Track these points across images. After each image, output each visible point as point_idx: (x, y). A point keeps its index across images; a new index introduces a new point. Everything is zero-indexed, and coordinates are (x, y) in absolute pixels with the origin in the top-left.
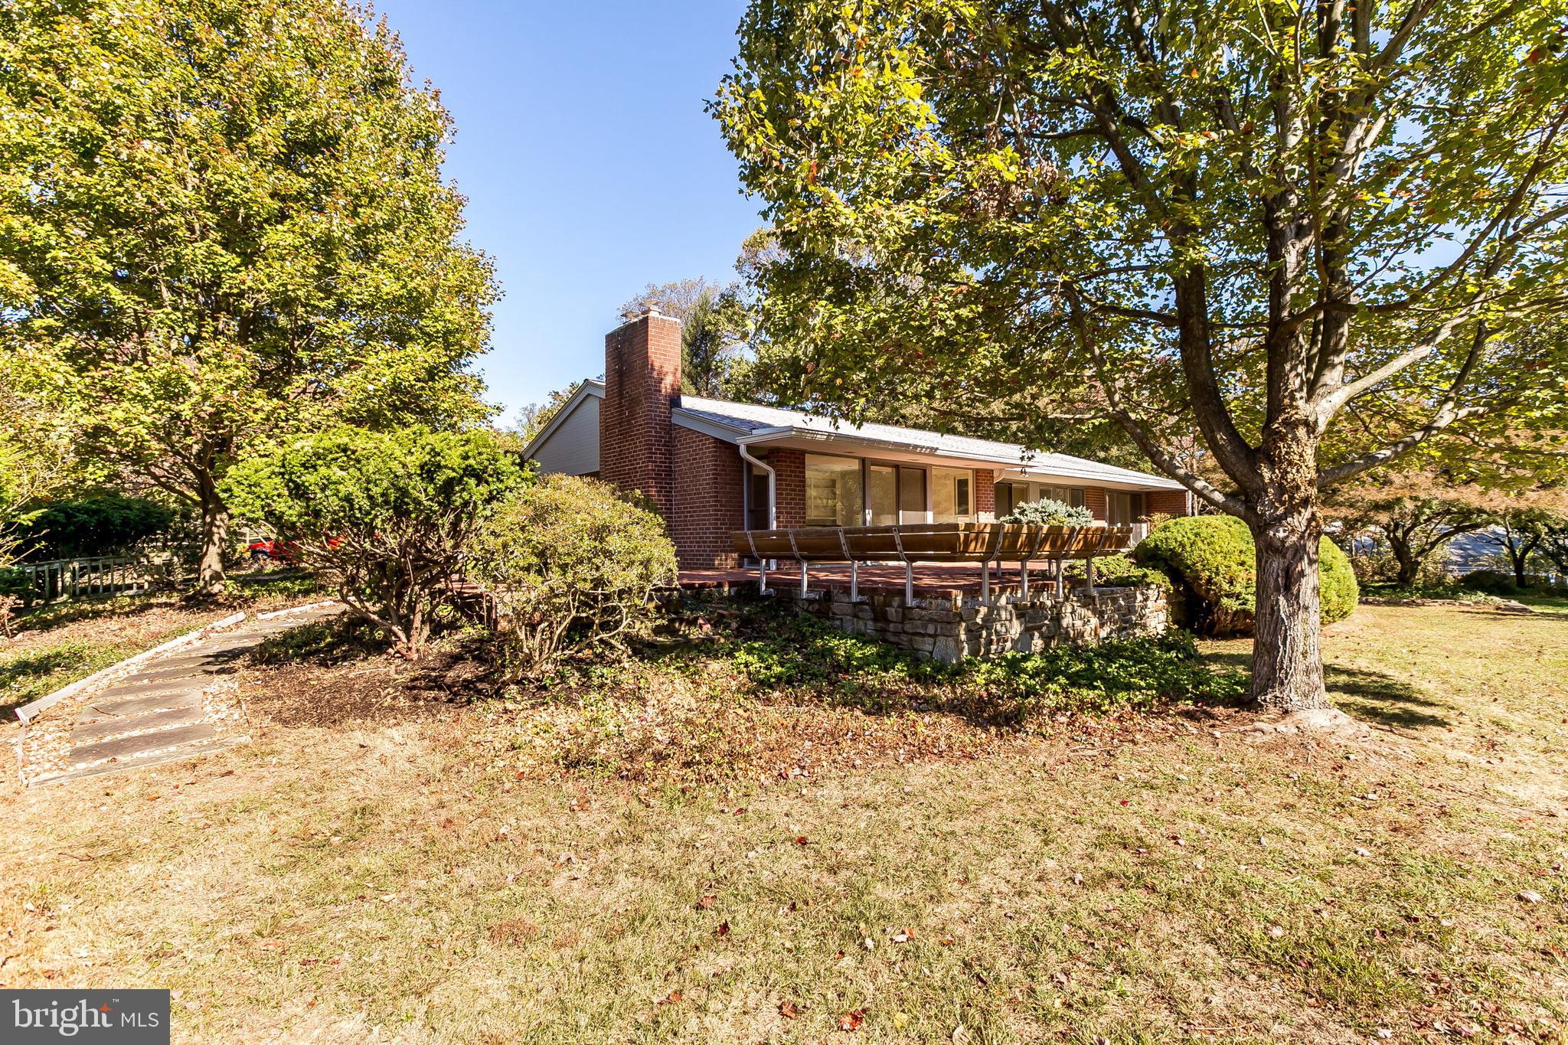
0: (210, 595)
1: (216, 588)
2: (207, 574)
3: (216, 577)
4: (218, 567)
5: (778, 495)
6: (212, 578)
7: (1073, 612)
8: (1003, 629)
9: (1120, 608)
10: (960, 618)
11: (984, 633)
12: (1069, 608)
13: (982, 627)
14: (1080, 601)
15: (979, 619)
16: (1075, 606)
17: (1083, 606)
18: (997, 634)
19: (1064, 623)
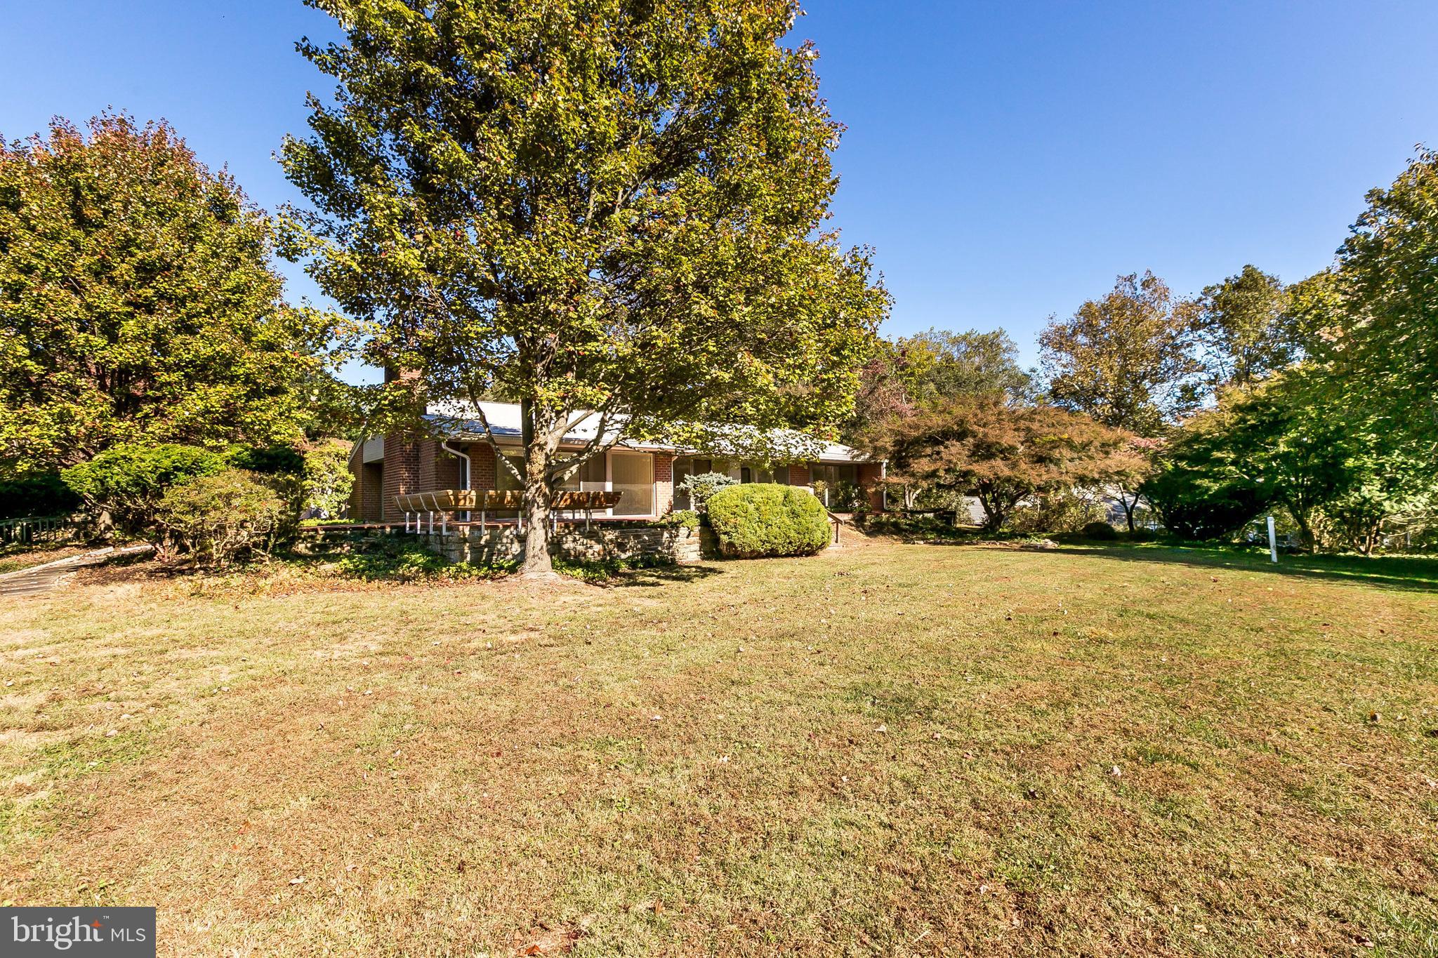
0: (104, 540)
1: (109, 535)
2: (103, 527)
3: (108, 528)
4: (109, 522)
5: (472, 473)
6: (105, 529)
7: (575, 540)
8: (504, 548)
9: (644, 541)
10: (465, 540)
11: (486, 550)
12: (570, 538)
13: (485, 546)
14: (583, 535)
15: (483, 542)
16: (577, 537)
17: (586, 538)
18: (499, 550)
19: (566, 546)
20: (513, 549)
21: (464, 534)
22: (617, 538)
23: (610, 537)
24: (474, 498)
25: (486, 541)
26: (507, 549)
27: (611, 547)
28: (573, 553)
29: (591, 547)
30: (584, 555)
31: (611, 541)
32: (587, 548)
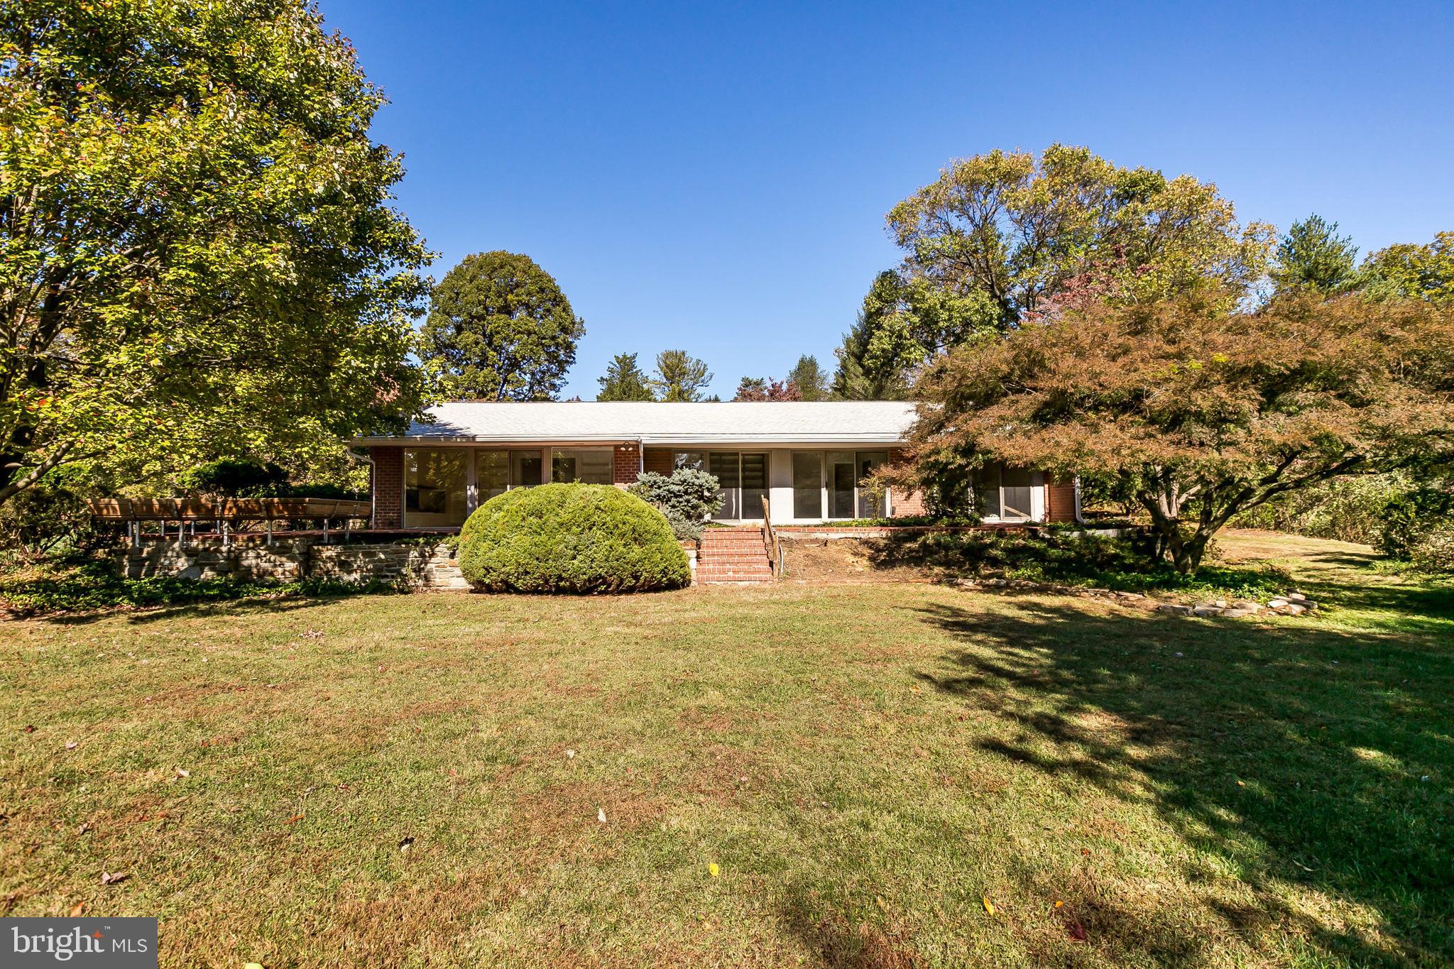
7: (258, 556)
8: (167, 562)
9: (380, 560)
10: (124, 552)
11: (147, 563)
12: (251, 554)
13: (146, 559)
14: (271, 550)
15: (144, 555)
16: (263, 553)
17: (274, 554)
18: (162, 564)
19: (245, 563)
20: (179, 564)
21: (127, 545)
22: (338, 555)
23: (329, 553)
24: (117, 507)
25: (148, 553)
26: (171, 563)
27: (329, 565)
28: (255, 571)
29: (282, 564)
30: (272, 574)
31: (330, 558)
32: (275, 566)
